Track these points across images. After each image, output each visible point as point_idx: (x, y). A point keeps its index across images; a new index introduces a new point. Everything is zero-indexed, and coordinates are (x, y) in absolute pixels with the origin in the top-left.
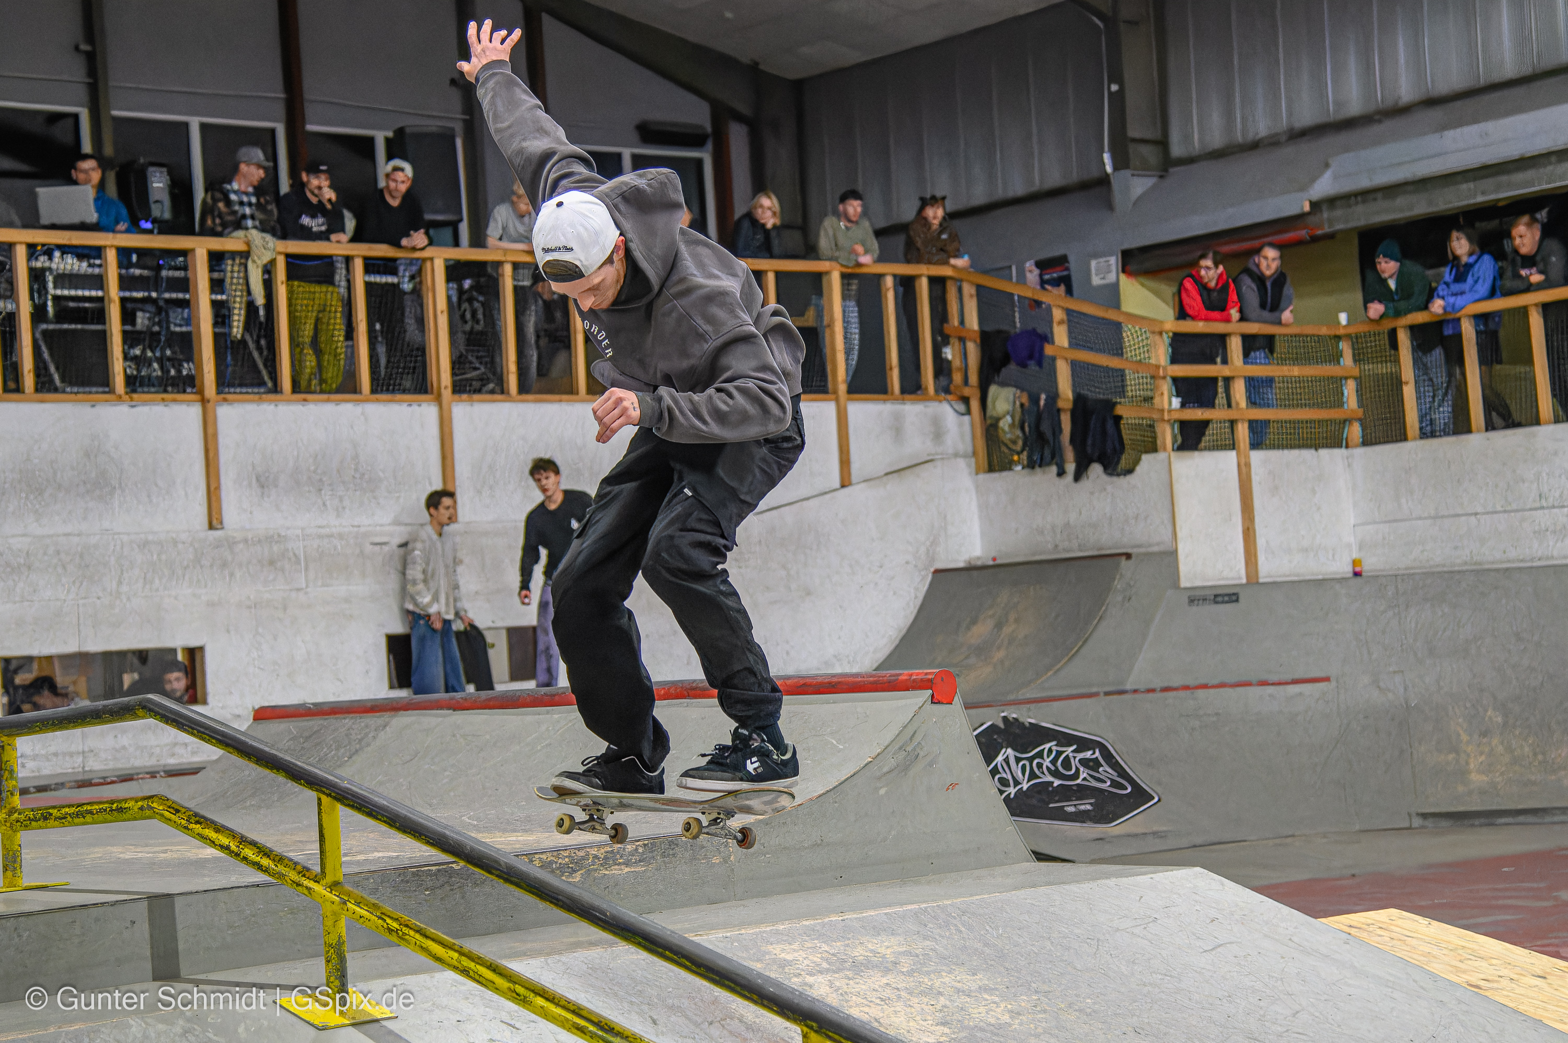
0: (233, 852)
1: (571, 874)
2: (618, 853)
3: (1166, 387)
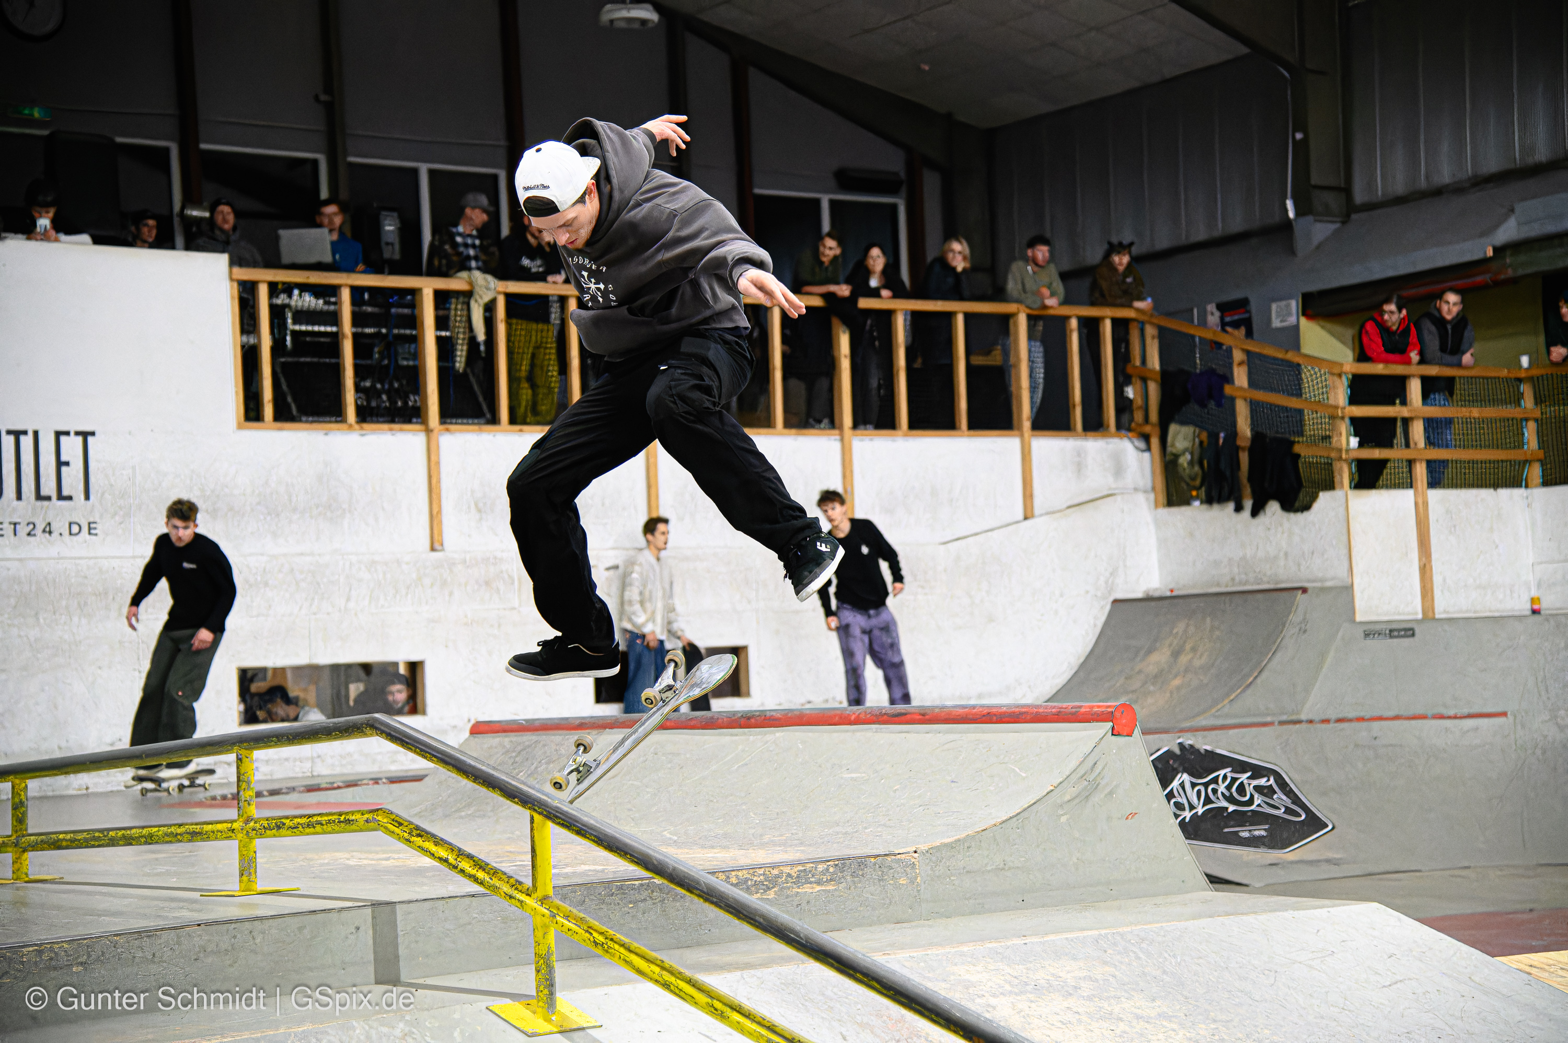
0: (451, 864)
1: (765, 891)
2: (810, 871)
3: (1344, 427)
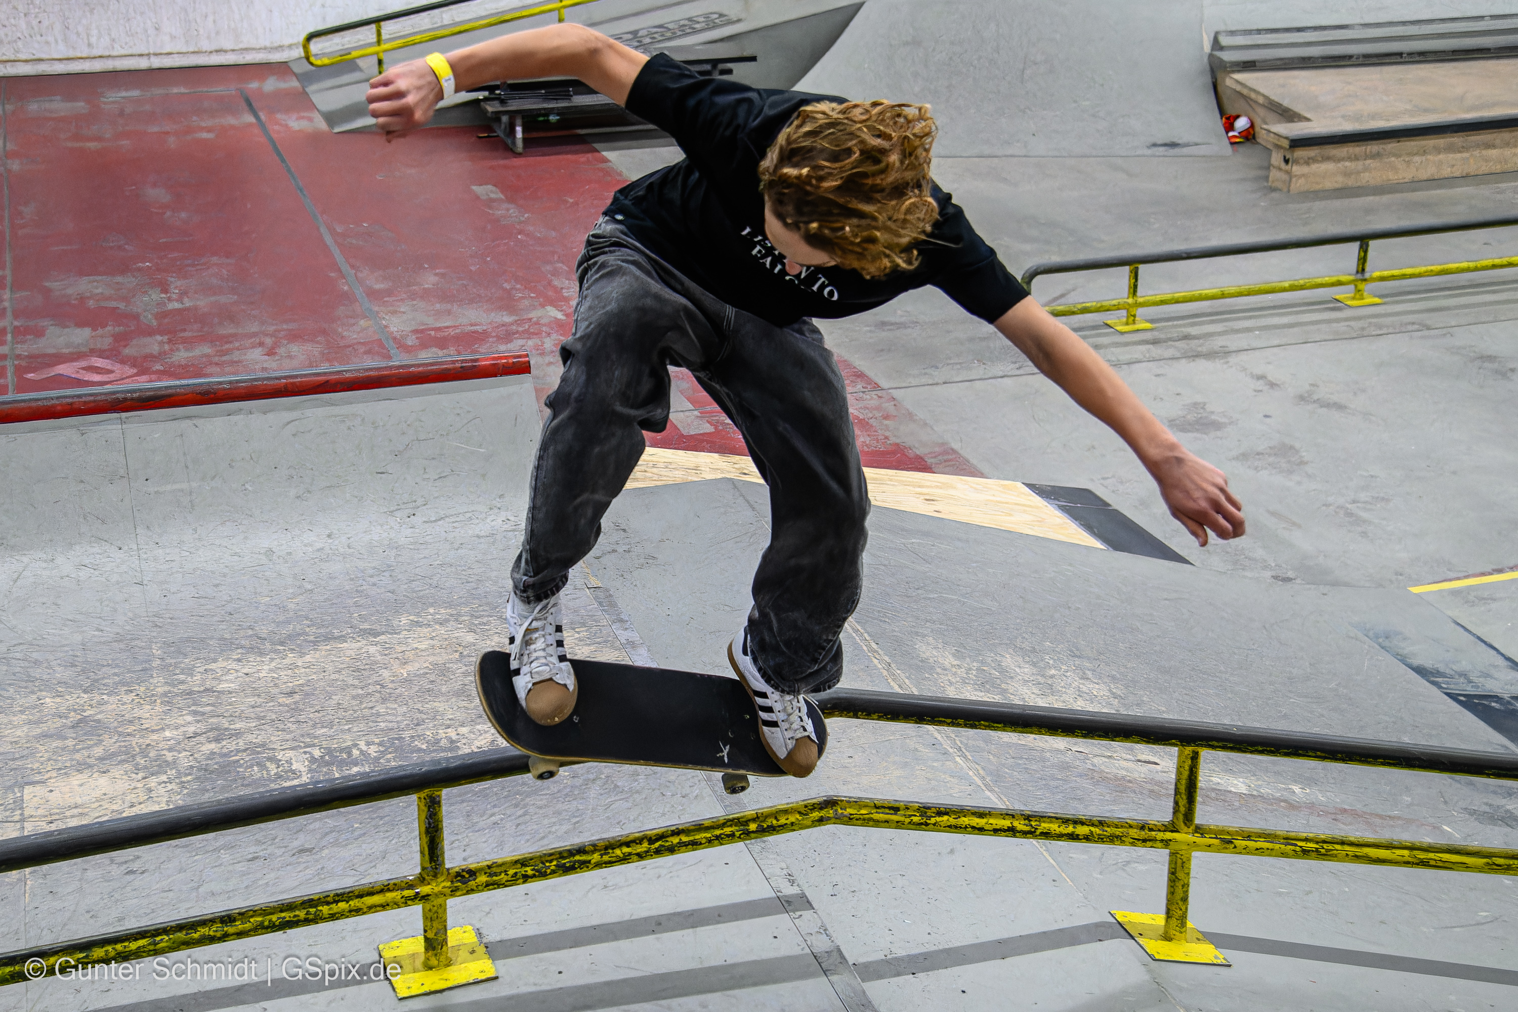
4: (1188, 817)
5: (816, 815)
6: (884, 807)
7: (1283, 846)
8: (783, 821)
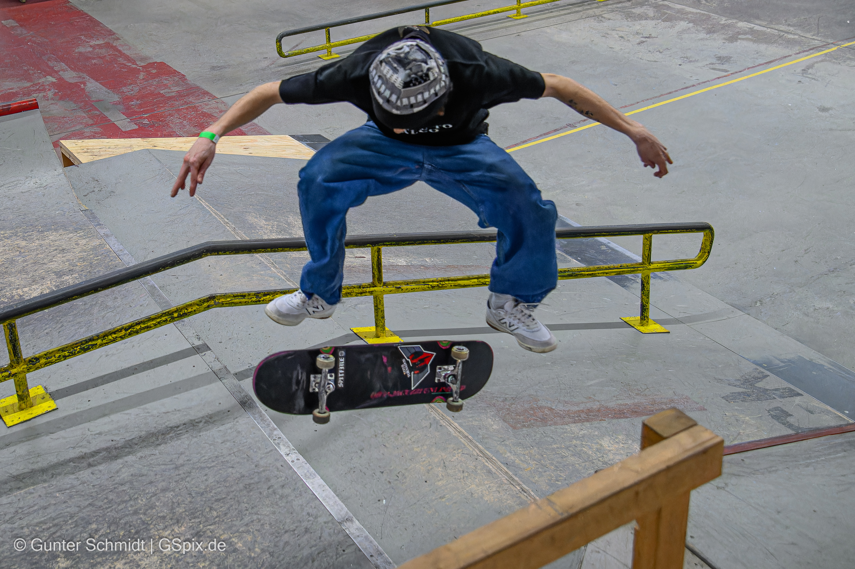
4: (380, 279)
5: (206, 304)
6: (238, 296)
7: (423, 286)
8: (190, 310)
